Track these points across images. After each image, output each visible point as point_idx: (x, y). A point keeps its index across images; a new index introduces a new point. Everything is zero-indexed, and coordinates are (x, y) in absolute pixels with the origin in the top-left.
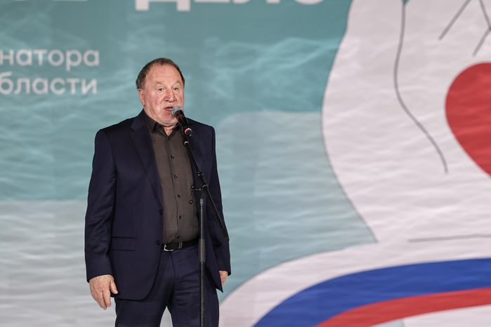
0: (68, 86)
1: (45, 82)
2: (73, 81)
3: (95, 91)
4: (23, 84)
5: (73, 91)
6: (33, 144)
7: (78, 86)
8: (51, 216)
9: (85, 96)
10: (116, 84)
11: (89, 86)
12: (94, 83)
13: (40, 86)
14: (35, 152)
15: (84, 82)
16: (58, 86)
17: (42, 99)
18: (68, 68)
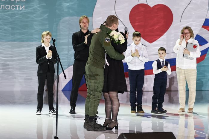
0: (16, 7)
1: (9, 6)
2: (18, 6)
3: (24, 9)
4: (3, 7)
5: (17, 9)
6: (5, 25)
7: (19, 7)
8: (10, 46)
9: (21, 11)
10: (31, 7)
11: (22, 7)
12: (24, 6)
13: (8, 7)
14: (6, 27)
15: (21, 6)
16: (13, 7)
17: (8, 11)
18: (16, 2)
